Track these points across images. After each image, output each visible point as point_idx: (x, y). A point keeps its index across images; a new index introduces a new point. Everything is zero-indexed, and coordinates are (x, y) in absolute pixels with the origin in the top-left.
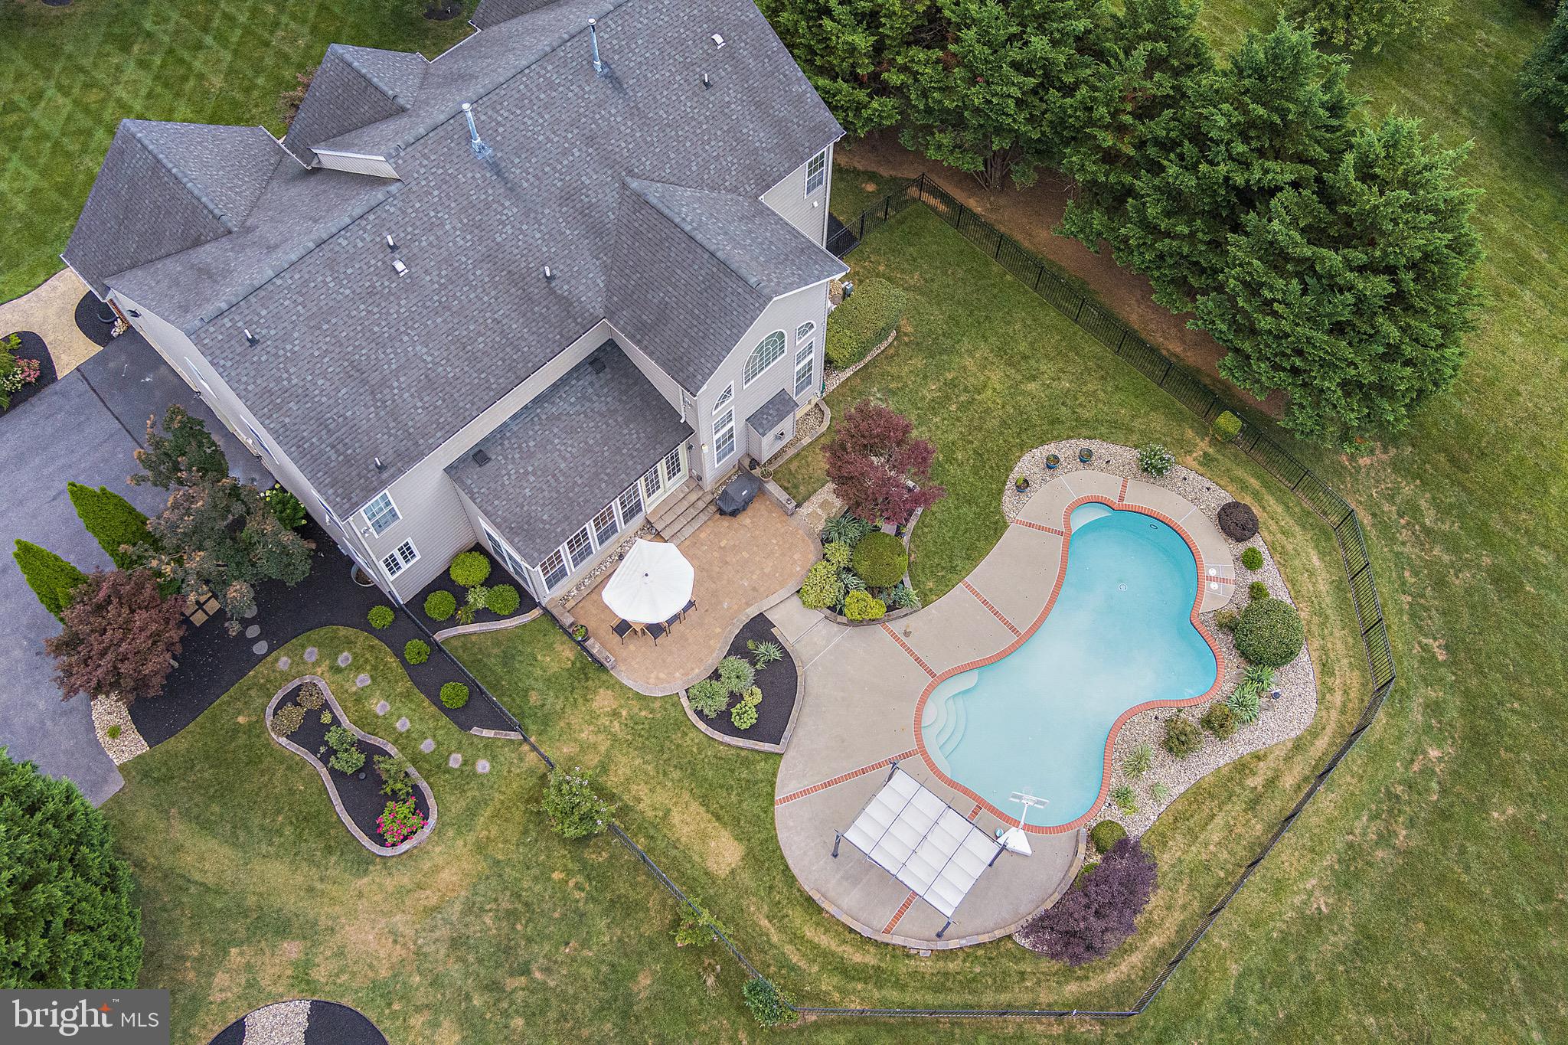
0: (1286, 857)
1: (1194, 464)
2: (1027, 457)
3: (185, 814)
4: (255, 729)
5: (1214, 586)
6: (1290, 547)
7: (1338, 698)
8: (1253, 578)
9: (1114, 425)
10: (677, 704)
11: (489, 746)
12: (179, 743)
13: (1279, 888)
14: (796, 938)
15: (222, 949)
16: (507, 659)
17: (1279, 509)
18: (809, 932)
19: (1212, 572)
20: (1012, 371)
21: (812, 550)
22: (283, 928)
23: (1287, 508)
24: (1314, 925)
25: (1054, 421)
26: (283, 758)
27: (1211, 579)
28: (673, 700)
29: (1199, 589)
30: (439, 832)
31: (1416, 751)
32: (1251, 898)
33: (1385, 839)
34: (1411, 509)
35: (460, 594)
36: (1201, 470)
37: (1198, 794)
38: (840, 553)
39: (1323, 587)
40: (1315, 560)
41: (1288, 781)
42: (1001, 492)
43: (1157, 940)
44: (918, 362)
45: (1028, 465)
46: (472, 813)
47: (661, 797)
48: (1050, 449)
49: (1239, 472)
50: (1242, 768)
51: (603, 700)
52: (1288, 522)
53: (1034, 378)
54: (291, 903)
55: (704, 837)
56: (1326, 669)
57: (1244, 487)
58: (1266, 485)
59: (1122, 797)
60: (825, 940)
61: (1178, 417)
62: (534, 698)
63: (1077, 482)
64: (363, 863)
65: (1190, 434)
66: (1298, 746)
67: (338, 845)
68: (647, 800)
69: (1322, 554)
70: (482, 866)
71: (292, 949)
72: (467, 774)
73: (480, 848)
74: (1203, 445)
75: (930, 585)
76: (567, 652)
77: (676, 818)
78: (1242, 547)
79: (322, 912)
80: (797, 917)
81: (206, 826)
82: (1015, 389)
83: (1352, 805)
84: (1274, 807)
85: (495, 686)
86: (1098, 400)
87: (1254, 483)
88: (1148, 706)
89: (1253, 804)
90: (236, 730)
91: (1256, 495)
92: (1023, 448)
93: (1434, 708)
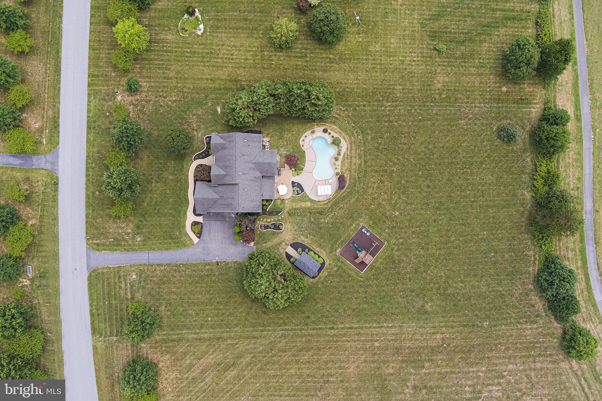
0: (354, 161)
1: (316, 127)
3: (263, 243)
4: (261, 232)
5: (328, 140)
6: (332, 128)
7: (347, 140)
8: (331, 135)
11: (281, 214)
12: (256, 239)
13: (355, 164)
14: (321, 205)
15: (278, 249)
16: (275, 206)
17: (328, 124)
18: (321, 203)
19: (327, 138)
20: (291, 133)
21: (290, 171)
22: (281, 243)
24: (360, 164)
25: (299, 135)
26: (266, 232)
28: (292, 196)
30: (285, 224)
31: (358, 138)
32: (353, 167)
33: (361, 150)
34: (340, 109)
35: (265, 205)
37: (342, 162)
38: (294, 169)
39: (338, 129)
41: (349, 153)
42: (301, 148)
43: (348, 178)
44: (281, 141)
45: (301, 143)
46: (286, 221)
47: (299, 205)
48: (302, 139)
49: (321, 123)
50: (344, 156)
51: (286, 202)
52: (330, 125)
53: (293, 131)
54: (279, 241)
55: (306, 204)
56: (344, 138)
57: (323, 125)
58: (325, 123)
59: (336, 168)
60: (323, 203)
62: (281, 207)
63: (307, 140)
64: (282, 233)
65: (313, 123)
66: (347, 149)
67: (278, 233)
68: (298, 206)
69: (336, 125)
70: (291, 224)
71: (283, 244)
72: (282, 218)
73: (289, 222)
74: (316, 124)
75: (303, 163)
76: (279, 201)
77: (302, 205)
78: (328, 133)
79: (283, 239)
80: (319, 203)
81: (266, 242)
82: (293, 135)
83: (356, 150)
84: (349, 157)
85: (276, 209)
86: (301, 128)
87: (323, 123)
88: (332, 158)
89: (347, 159)
90: (259, 233)
91: (325, 125)
92: (299, 141)
93: (357, 132)
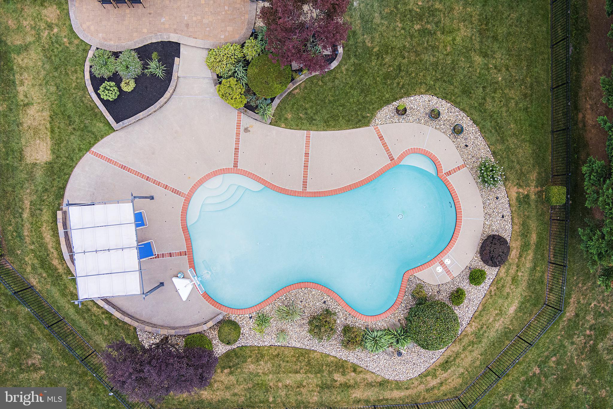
1: (514, 195)
2: (426, 97)
5: (439, 269)
6: (507, 290)
7: (433, 383)
8: (465, 285)
9: (498, 128)
10: (86, 51)
17: (528, 265)
18: (45, 228)
19: (447, 262)
20: (477, 39)
21: (240, 33)
23: (534, 269)
25: (466, 92)
27: (442, 264)
28: (86, 47)
29: (428, 263)
36: (514, 202)
37: (302, 355)
38: (251, 53)
39: (498, 326)
40: (512, 310)
41: (356, 394)
42: (388, 102)
43: (205, 395)
47: (34, 94)
48: (443, 106)
50: (340, 366)
51: (51, 13)
52: (524, 276)
53: (485, 55)
55: (36, 134)
57: (524, 234)
58: (538, 245)
59: (262, 320)
61: (539, 160)
65: (534, 176)
69: (520, 309)
74: (532, 190)
75: (289, 116)
78: (480, 264)
86: (507, 105)
87: (534, 238)
88: (329, 291)
91: (525, 247)
92: (430, 90)
